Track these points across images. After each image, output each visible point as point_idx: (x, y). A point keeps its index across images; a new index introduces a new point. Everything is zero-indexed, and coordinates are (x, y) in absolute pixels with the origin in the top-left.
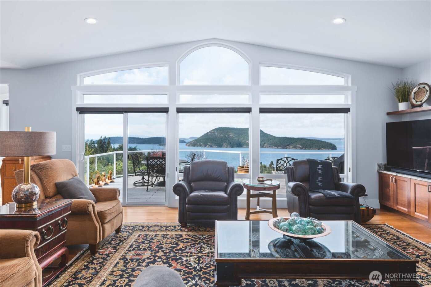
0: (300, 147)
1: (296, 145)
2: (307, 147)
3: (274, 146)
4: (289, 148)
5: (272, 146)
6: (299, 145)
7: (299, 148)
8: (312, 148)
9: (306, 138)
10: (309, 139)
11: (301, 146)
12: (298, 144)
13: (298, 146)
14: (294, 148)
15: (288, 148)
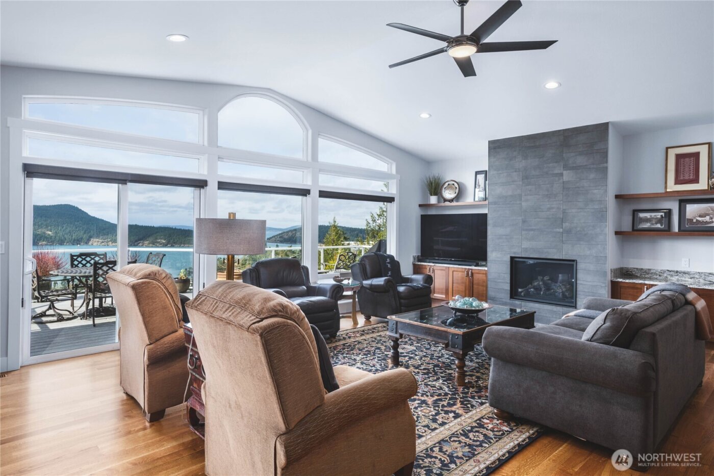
0: (163, 243)
1: (156, 239)
2: (175, 243)
3: (111, 241)
4: (142, 245)
5: (108, 242)
6: (161, 239)
7: (161, 244)
8: (184, 244)
9: (174, 228)
10: (178, 228)
11: (164, 241)
12: (158, 237)
13: (159, 240)
14: (151, 245)
15: (140, 244)
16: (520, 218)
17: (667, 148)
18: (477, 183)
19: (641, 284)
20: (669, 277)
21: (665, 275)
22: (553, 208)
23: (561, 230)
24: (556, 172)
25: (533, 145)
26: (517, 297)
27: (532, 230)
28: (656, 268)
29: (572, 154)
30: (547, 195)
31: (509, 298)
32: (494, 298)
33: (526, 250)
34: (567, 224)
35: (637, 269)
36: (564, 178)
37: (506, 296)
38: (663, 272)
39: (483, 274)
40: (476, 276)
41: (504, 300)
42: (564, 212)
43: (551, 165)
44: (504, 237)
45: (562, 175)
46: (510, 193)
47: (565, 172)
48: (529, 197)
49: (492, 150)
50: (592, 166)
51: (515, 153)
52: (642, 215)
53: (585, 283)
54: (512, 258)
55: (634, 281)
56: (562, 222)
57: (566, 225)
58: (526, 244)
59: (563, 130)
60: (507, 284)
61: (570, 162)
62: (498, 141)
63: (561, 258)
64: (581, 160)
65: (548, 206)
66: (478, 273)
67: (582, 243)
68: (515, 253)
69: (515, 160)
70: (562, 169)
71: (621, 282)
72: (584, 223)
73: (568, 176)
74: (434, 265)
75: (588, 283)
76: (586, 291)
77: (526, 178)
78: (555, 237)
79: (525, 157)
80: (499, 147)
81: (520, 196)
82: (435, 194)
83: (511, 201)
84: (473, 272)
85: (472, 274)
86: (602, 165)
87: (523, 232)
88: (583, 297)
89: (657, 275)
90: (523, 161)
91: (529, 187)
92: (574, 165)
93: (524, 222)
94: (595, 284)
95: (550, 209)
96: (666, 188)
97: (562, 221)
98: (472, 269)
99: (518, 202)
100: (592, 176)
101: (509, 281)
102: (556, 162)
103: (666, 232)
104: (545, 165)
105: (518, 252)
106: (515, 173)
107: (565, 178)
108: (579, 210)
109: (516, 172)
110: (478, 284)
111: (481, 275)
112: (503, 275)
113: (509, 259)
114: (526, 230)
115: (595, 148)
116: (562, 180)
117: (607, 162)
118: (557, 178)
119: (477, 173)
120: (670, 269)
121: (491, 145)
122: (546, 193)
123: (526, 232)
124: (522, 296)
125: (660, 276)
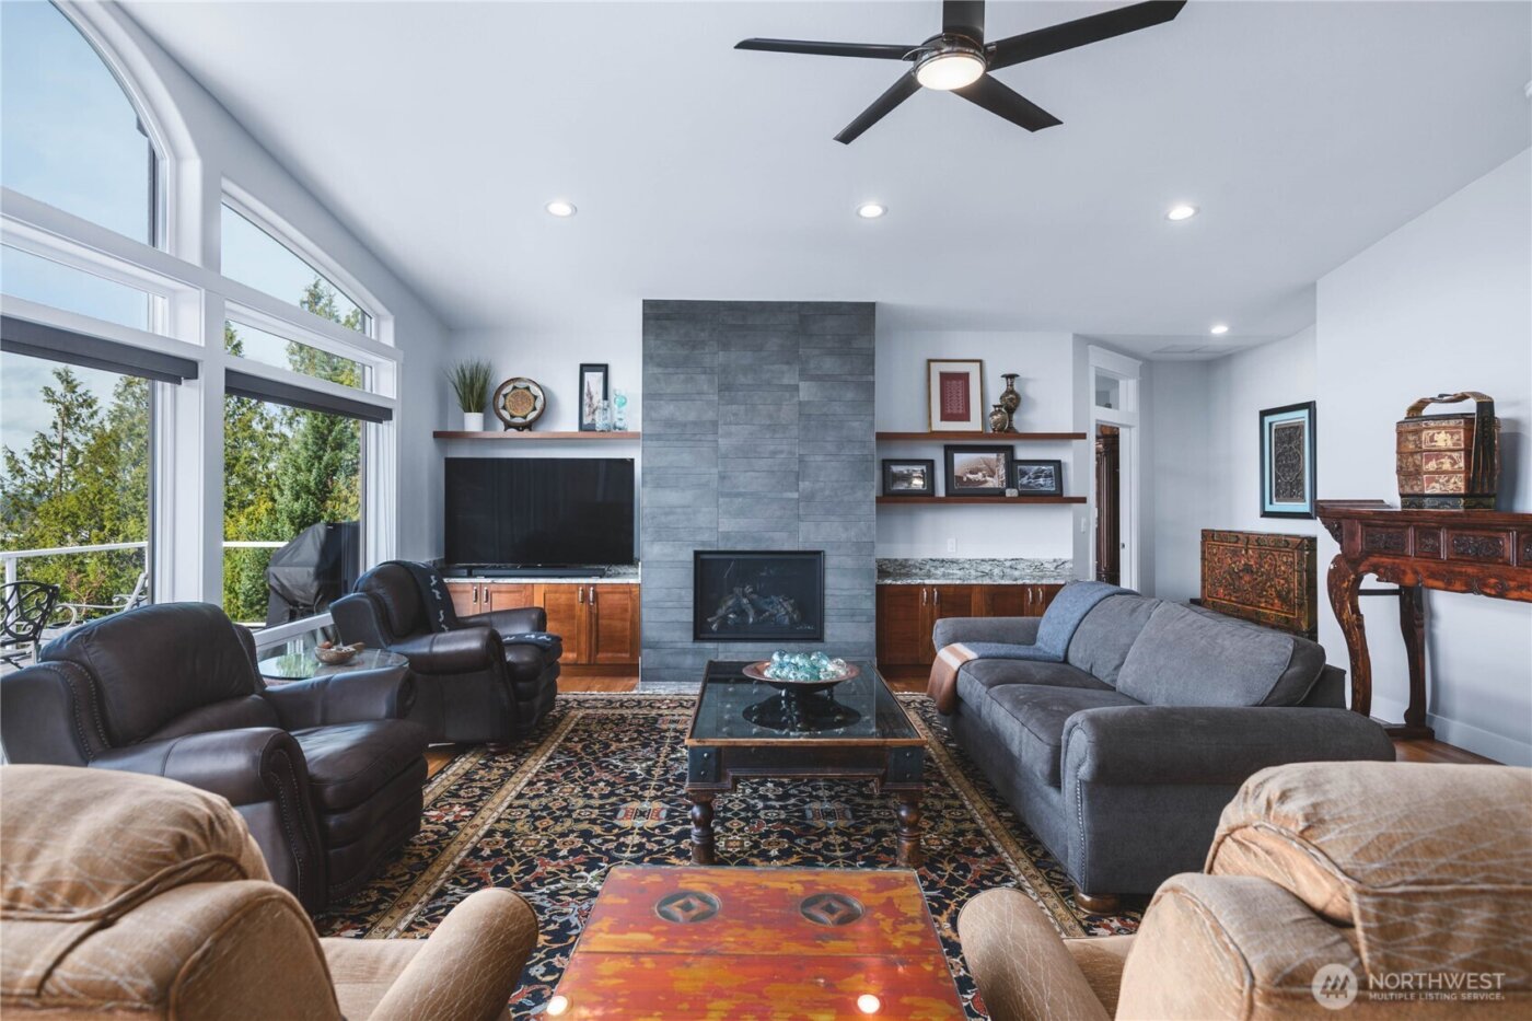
16: (714, 470)
17: (930, 361)
18: (586, 390)
19: (919, 585)
20: (932, 569)
21: (928, 567)
22: (782, 452)
23: (796, 495)
24: (786, 381)
25: (741, 323)
26: (707, 636)
27: (738, 495)
28: (915, 557)
29: (816, 352)
30: (770, 425)
31: (692, 639)
32: (658, 642)
33: (727, 536)
34: (807, 483)
35: (889, 560)
36: (801, 394)
37: (684, 638)
38: (924, 562)
39: (625, 593)
40: (606, 600)
41: (680, 645)
42: (801, 460)
43: (776, 367)
44: (679, 510)
45: (796, 388)
46: (692, 417)
47: (802, 385)
48: (733, 428)
49: (652, 322)
50: (850, 378)
51: (703, 335)
52: (896, 469)
53: (837, 592)
54: (697, 553)
55: (909, 581)
56: (797, 479)
57: (805, 485)
58: (728, 525)
59: (799, 303)
60: (687, 611)
61: (812, 366)
62: (666, 303)
63: (795, 549)
64: (830, 365)
65: (772, 447)
66: (608, 593)
67: (832, 518)
68: (703, 543)
69: (704, 349)
70: (797, 377)
71: (890, 585)
72: (837, 481)
73: (807, 391)
74: (493, 583)
75: (844, 593)
76: (841, 607)
77: (725, 388)
78: (784, 509)
79: (725, 346)
80: (668, 317)
81: (715, 424)
82: (480, 409)
83: (695, 434)
84: (598, 590)
85: (596, 594)
86: (865, 379)
87: (721, 500)
88: (834, 618)
89: (916, 567)
90: (721, 353)
91: (734, 407)
92: (819, 373)
93: (723, 478)
94: (856, 592)
95: (774, 454)
96: (930, 425)
97: (798, 476)
98: (594, 585)
99: (710, 437)
100: (850, 395)
101: (691, 604)
102: (788, 363)
103: (927, 497)
104: (765, 367)
105: (711, 541)
106: (703, 377)
107: (803, 395)
108: (828, 458)
109: (705, 373)
110: (611, 617)
111: (617, 597)
112: (678, 591)
113: (691, 557)
114: (729, 495)
115: (855, 346)
116: (796, 399)
117: (873, 373)
118: (787, 395)
119: (584, 368)
120: (934, 558)
121: (648, 311)
122: (768, 423)
123: (727, 500)
124: (713, 632)
125: (921, 569)
